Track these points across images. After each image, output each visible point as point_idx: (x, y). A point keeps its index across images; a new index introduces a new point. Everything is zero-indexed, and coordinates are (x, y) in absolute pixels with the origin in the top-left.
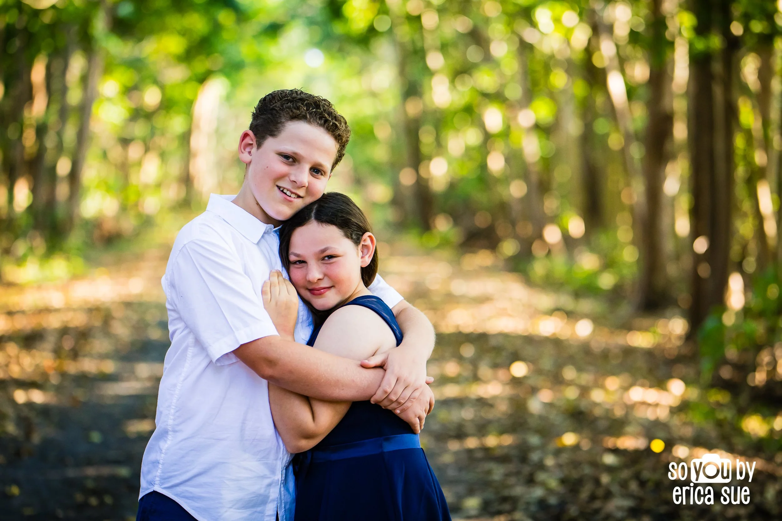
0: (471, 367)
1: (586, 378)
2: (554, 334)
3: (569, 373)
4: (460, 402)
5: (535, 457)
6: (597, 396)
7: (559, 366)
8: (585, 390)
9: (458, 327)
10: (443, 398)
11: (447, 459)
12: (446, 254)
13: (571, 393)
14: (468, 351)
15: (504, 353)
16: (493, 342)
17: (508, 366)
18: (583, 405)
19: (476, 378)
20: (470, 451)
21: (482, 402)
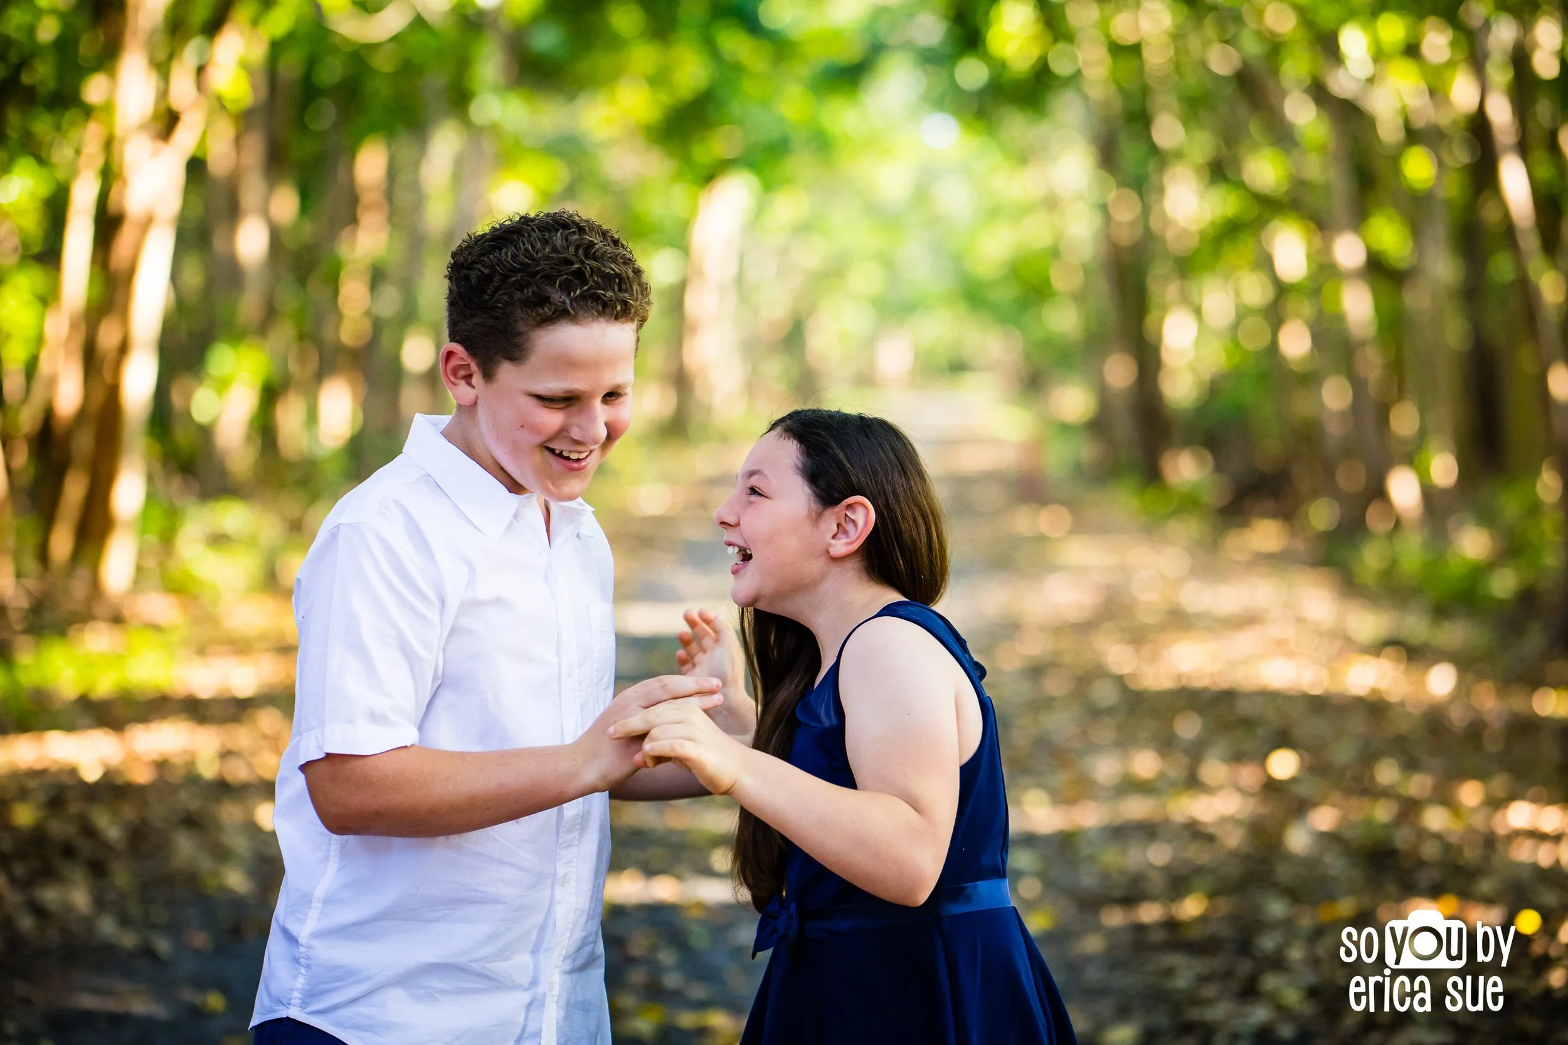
0: (1184, 760)
1: (1418, 785)
2: (1374, 691)
3: (1387, 773)
4: (1149, 831)
5: (1268, 943)
6: (1435, 819)
7: (1369, 758)
8: (1410, 808)
9: (1179, 677)
10: (1118, 821)
11: (1093, 944)
12: (1188, 529)
13: (1382, 812)
14: (1188, 727)
15: (1261, 732)
16: (1244, 708)
17: (1262, 758)
18: (1402, 838)
19: (1193, 783)
20: (1140, 929)
21: (1195, 831)
